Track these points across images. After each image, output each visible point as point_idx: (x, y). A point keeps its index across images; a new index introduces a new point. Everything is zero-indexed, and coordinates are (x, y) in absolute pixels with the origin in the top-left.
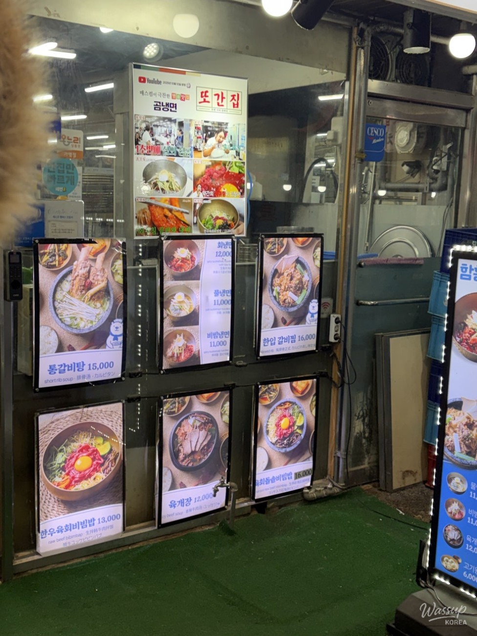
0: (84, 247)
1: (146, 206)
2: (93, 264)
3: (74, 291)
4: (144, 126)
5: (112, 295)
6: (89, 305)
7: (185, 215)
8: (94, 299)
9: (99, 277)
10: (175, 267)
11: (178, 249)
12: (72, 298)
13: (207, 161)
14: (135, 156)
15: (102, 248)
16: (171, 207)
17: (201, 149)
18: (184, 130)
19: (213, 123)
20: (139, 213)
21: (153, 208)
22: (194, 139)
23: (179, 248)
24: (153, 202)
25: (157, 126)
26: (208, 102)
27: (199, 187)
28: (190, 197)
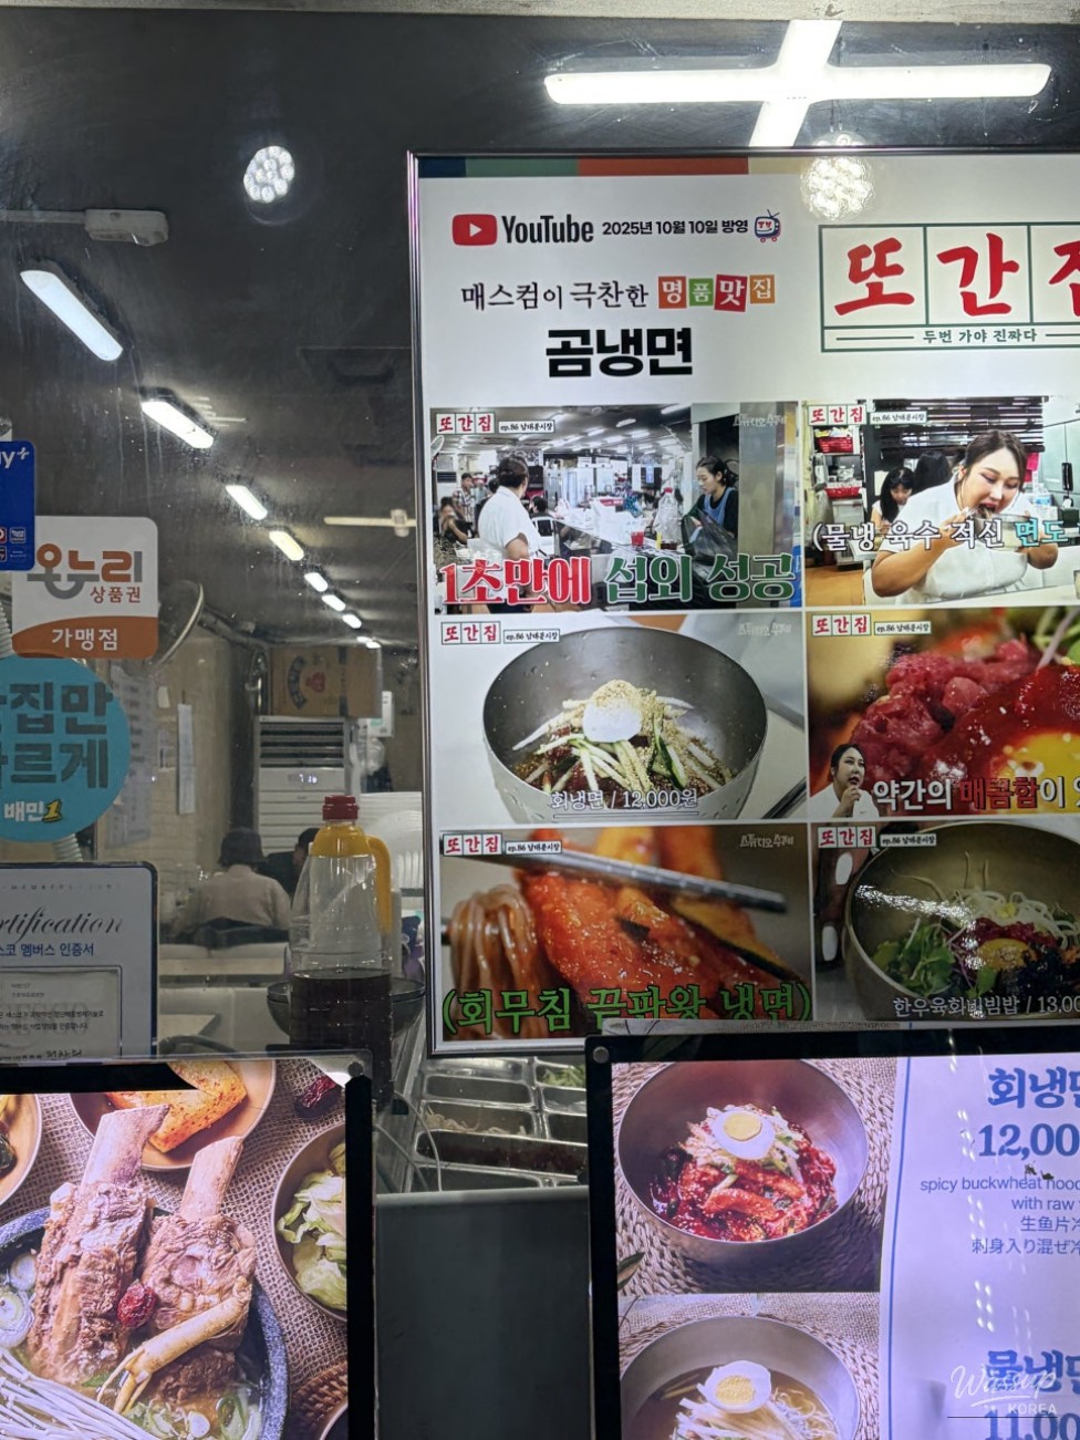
0: (113, 1107)
1: (505, 876)
2: (161, 1197)
3: (52, 1346)
4: (487, 461)
5: (279, 1373)
6: (139, 1420)
7: (758, 919)
8: (169, 1393)
9: (203, 1272)
10: (696, 1213)
11: (711, 1111)
12: (38, 1383)
13: (904, 616)
14: (437, 624)
15: (223, 1108)
16: (661, 875)
17: (859, 554)
18: (744, 463)
19: (939, 408)
20: (464, 912)
21: (548, 887)
22: (805, 502)
23: (721, 1107)
24: (548, 852)
25: (570, 457)
26: (905, 299)
27: (852, 762)
28: (793, 818)
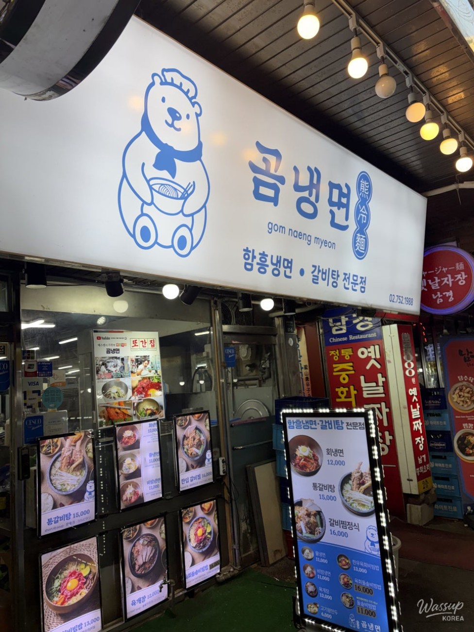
0: (68, 438)
1: (104, 408)
2: (74, 448)
3: (63, 467)
4: (101, 363)
5: (86, 466)
6: (72, 474)
7: (128, 411)
8: (75, 471)
9: (78, 456)
10: (124, 443)
11: (125, 431)
12: (62, 472)
13: (139, 378)
14: (97, 381)
15: (79, 437)
16: (119, 407)
17: (135, 371)
18: (125, 362)
19: (141, 357)
20: (101, 413)
21: (109, 409)
22: (130, 366)
24: (108, 405)
25: (109, 362)
26: (137, 346)
27: (136, 393)
28: (131, 399)
